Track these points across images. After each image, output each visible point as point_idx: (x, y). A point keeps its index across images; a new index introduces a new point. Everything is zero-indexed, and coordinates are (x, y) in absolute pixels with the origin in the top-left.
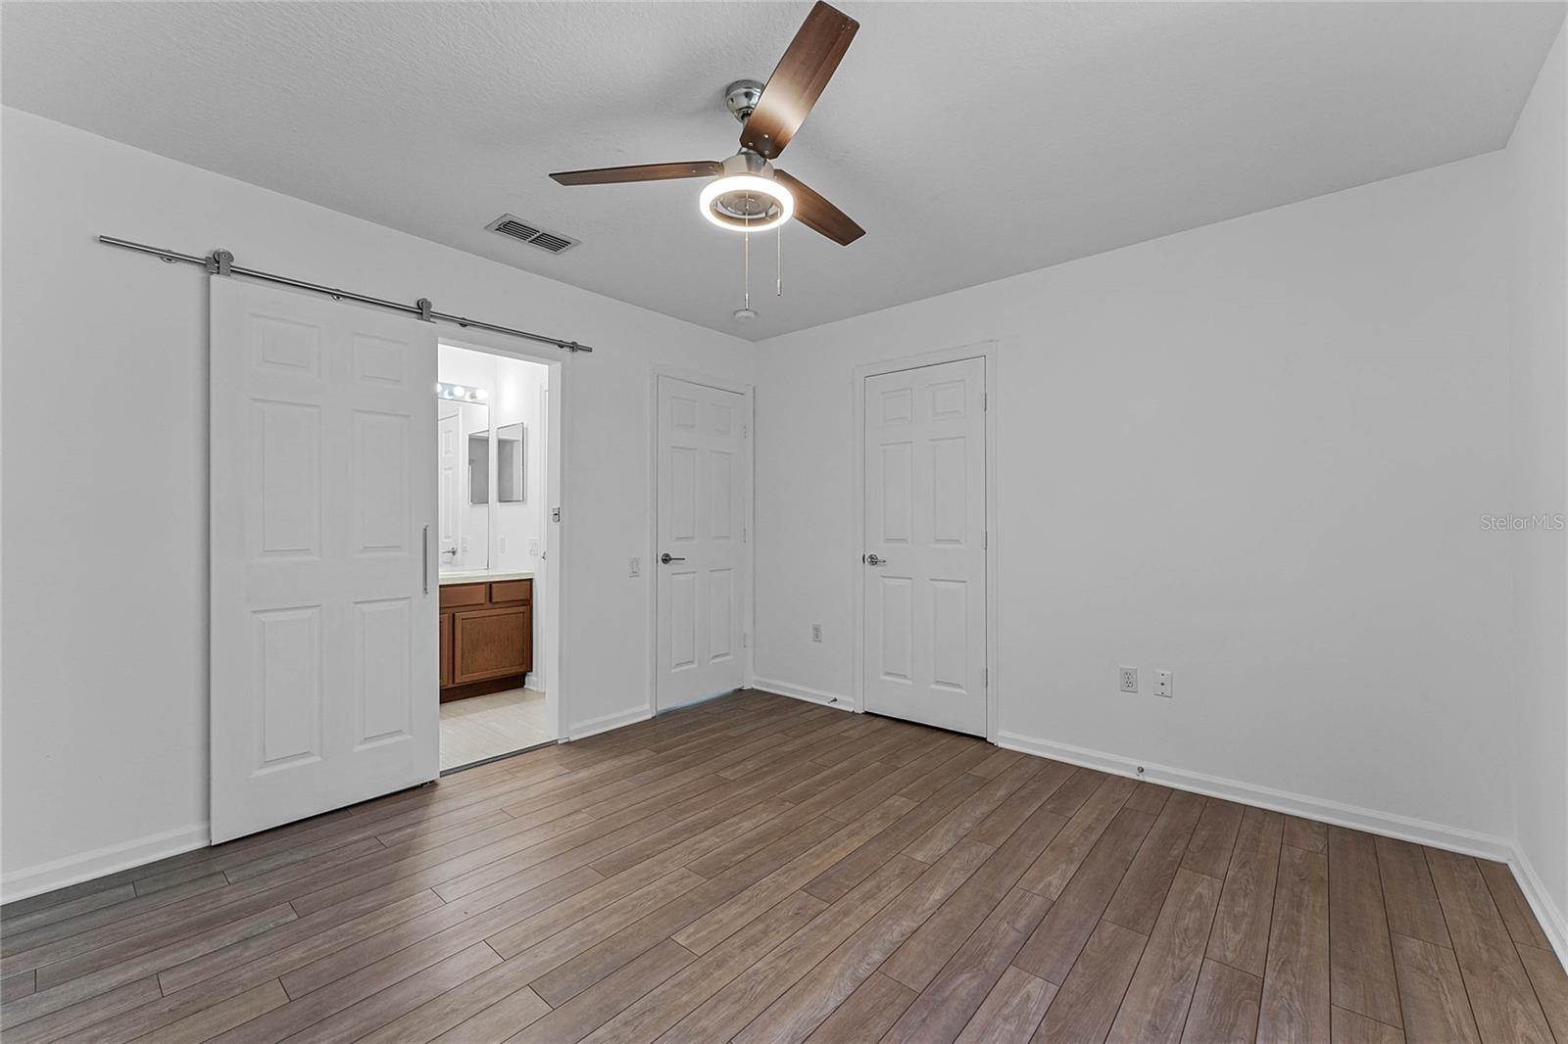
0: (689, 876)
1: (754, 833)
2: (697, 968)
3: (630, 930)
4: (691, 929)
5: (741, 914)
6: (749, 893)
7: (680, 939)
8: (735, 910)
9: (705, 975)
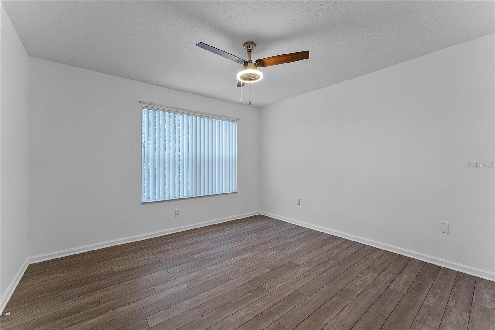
0: (268, 288)
1: (241, 307)
2: (263, 264)
3: (282, 273)
4: (266, 272)
5: (251, 274)
6: (248, 280)
7: (268, 270)
8: (253, 276)
9: (262, 263)
